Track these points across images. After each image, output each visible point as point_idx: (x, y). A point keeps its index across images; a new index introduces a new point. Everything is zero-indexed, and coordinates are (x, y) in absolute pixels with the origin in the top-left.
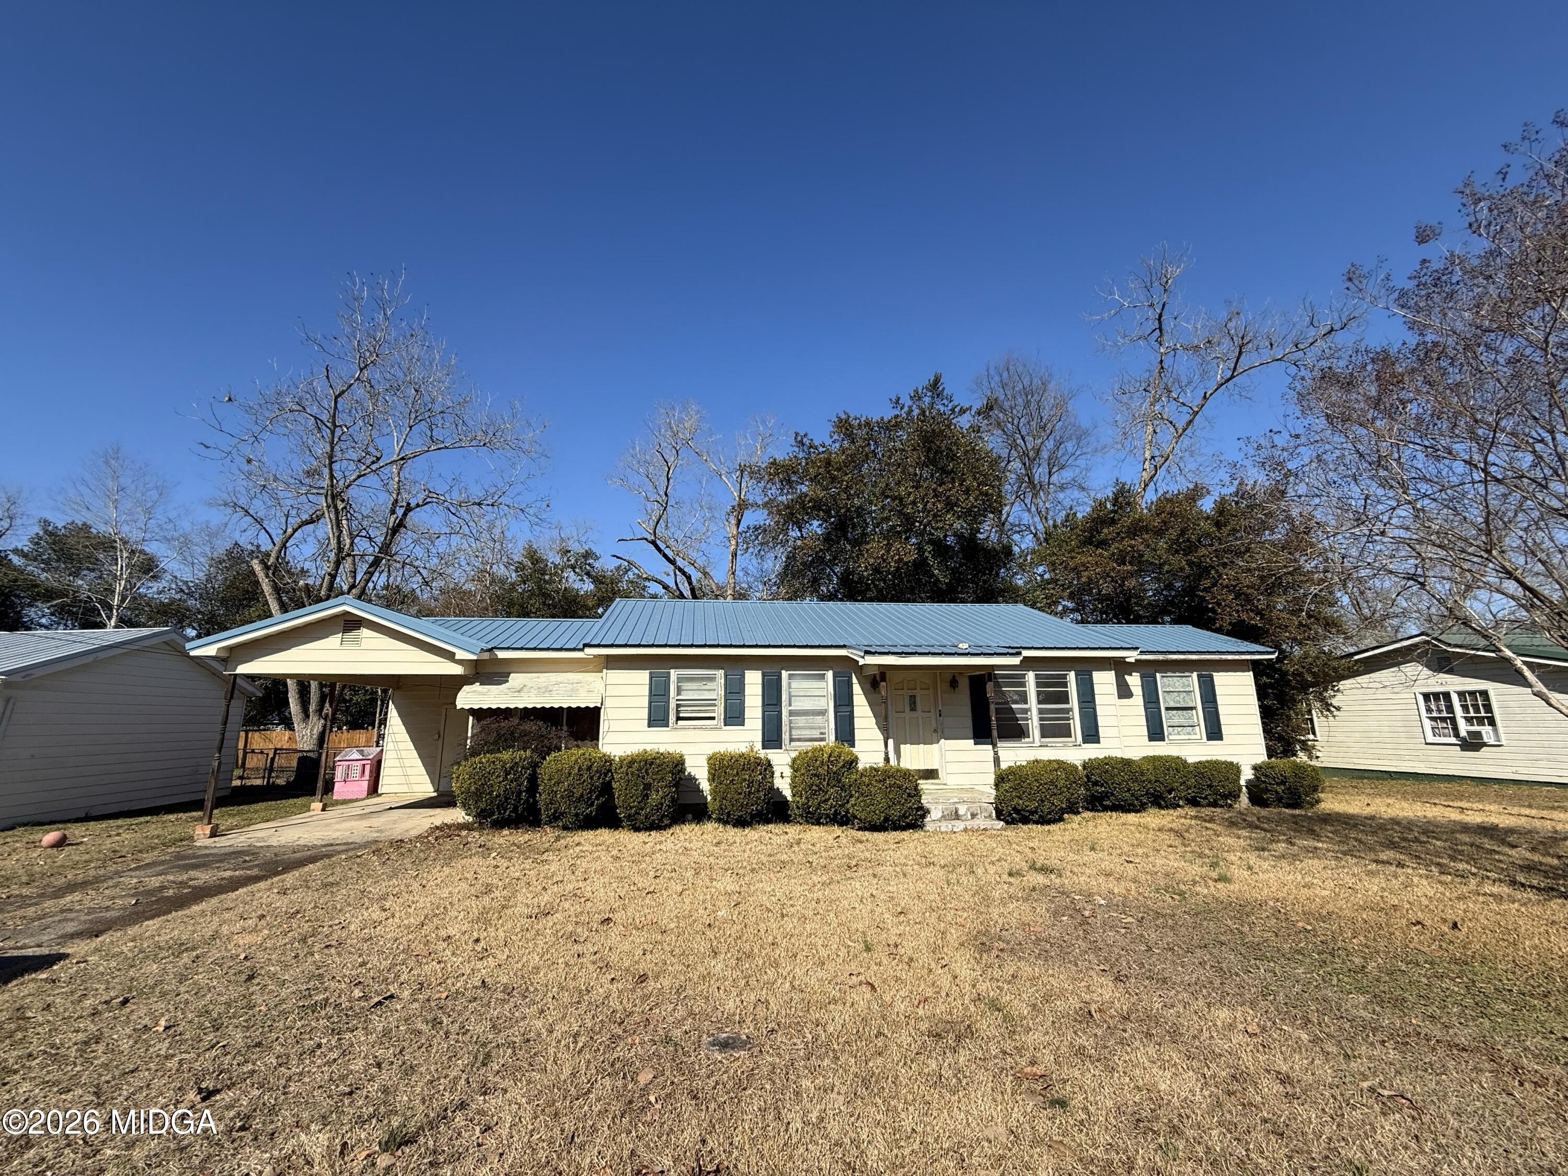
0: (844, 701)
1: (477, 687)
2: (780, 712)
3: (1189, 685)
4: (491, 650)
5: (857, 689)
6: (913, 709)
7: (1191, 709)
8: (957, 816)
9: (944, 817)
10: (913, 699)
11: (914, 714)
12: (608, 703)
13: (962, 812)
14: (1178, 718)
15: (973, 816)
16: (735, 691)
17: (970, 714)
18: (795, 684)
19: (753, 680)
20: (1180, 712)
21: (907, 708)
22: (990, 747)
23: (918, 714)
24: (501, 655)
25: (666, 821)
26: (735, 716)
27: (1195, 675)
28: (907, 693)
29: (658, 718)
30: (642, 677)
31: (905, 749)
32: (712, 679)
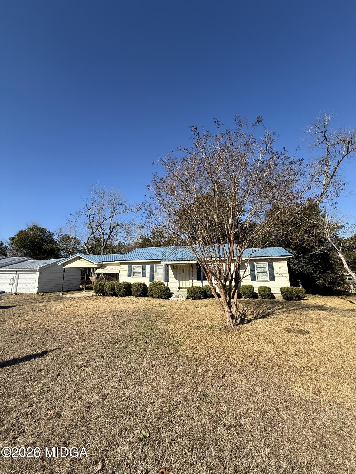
0: (167, 271)
1: (100, 269)
2: (153, 274)
3: (265, 266)
4: (102, 262)
5: (170, 268)
6: (183, 273)
7: (266, 272)
8: (179, 297)
9: (176, 297)
10: (183, 270)
11: (183, 274)
12: (121, 272)
13: (180, 296)
14: (261, 275)
15: (182, 297)
16: (144, 269)
17: (196, 274)
18: (157, 267)
19: (148, 266)
20: (262, 273)
21: (182, 273)
22: (201, 282)
23: (184, 274)
24: (104, 263)
25: (125, 295)
26: (144, 275)
27: (267, 263)
28: (182, 269)
29: (129, 275)
30: (126, 267)
31: (181, 282)
32: (140, 267)
